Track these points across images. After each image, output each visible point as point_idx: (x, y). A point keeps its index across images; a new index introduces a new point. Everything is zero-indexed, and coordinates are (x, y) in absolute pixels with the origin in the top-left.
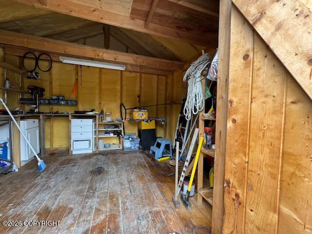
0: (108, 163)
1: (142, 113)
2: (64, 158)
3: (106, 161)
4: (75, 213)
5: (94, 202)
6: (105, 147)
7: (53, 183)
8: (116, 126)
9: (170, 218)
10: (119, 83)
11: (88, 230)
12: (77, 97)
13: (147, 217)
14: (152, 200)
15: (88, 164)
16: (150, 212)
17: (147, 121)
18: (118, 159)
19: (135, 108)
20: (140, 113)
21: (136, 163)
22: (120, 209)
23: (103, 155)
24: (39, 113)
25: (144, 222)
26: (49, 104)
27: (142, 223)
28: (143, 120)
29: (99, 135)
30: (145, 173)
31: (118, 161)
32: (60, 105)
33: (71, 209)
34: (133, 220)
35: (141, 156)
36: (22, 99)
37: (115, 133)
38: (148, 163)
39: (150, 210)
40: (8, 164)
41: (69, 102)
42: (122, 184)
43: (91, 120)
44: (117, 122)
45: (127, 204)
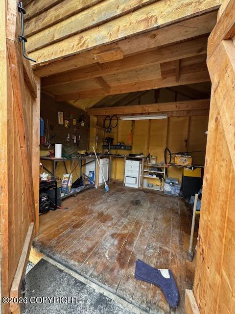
0: (145, 200)
1: (185, 159)
2: (120, 187)
3: (145, 198)
4: (114, 221)
5: (125, 221)
6: (148, 186)
7: (109, 200)
8: (159, 169)
9: (176, 262)
10: (166, 129)
11: (116, 234)
12: (132, 143)
13: (156, 249)
14: (167, 241)
15: (131, 195)
16: (160, 248)
17: (191, 168)
18: (155, 199)
19: (178, 154)
20: (183, 158)
21: (169, 207)
22: (139, 233)
23: (145, 192)
24: (110, 154)
25: (151, 251)
26: (116, 148)
27: (150, 250)
28: (186, 167)
29: (144, 175)
30: (173, 218)
31: (155, 200)
32: (122, 149)
33: (112, 219)
34: (144, 245)
35: (179, 202)
36: (103, 146)
37: (158, 175)
38: (181, 211)
39: (161, 246)
40: (94, 183)
41: (127, 147)
42: (148, 218)
43: (138, 162)
44: (160, 166)
45: (146, 233)
